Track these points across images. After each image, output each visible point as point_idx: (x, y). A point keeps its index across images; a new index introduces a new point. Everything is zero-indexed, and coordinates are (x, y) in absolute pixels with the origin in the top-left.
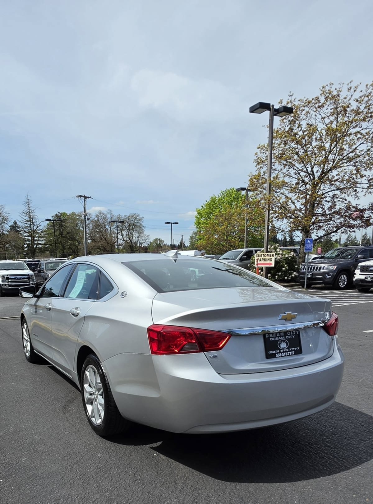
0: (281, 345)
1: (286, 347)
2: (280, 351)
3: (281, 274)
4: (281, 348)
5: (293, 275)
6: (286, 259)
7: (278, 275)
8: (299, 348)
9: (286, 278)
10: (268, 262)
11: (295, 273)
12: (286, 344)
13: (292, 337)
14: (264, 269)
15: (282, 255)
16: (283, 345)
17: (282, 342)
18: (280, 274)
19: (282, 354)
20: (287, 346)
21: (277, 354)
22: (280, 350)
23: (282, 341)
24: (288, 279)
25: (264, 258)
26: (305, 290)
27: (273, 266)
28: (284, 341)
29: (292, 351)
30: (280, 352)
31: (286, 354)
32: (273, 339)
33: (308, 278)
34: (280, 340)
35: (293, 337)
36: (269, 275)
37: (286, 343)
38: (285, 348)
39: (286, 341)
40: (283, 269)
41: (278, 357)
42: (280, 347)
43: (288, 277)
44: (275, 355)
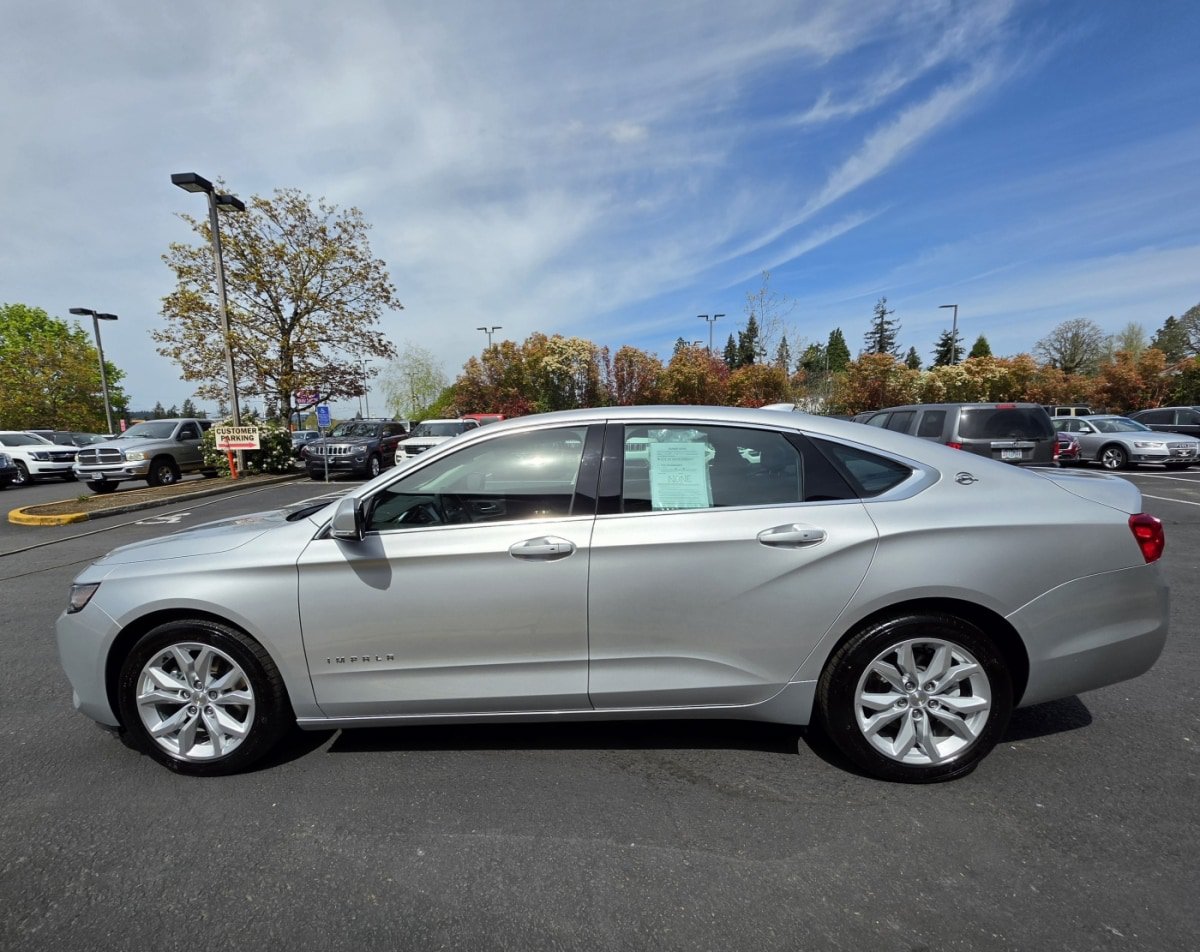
3: (272, 461)
5: (290, 462)
6: (276, 437)
7: (267, 463)
9: (280, 467)
10: (246, 442)
11: (292, 459)
14: (239, 454)
15: (269, 430)
18: (269, 460)
24: (282, 469)
25: (236, 434)
26: (327, 483)
27: (258, 447)
33: (329, 465)
36: (250, 463)
40: (275, 452)
43: (283, 465)
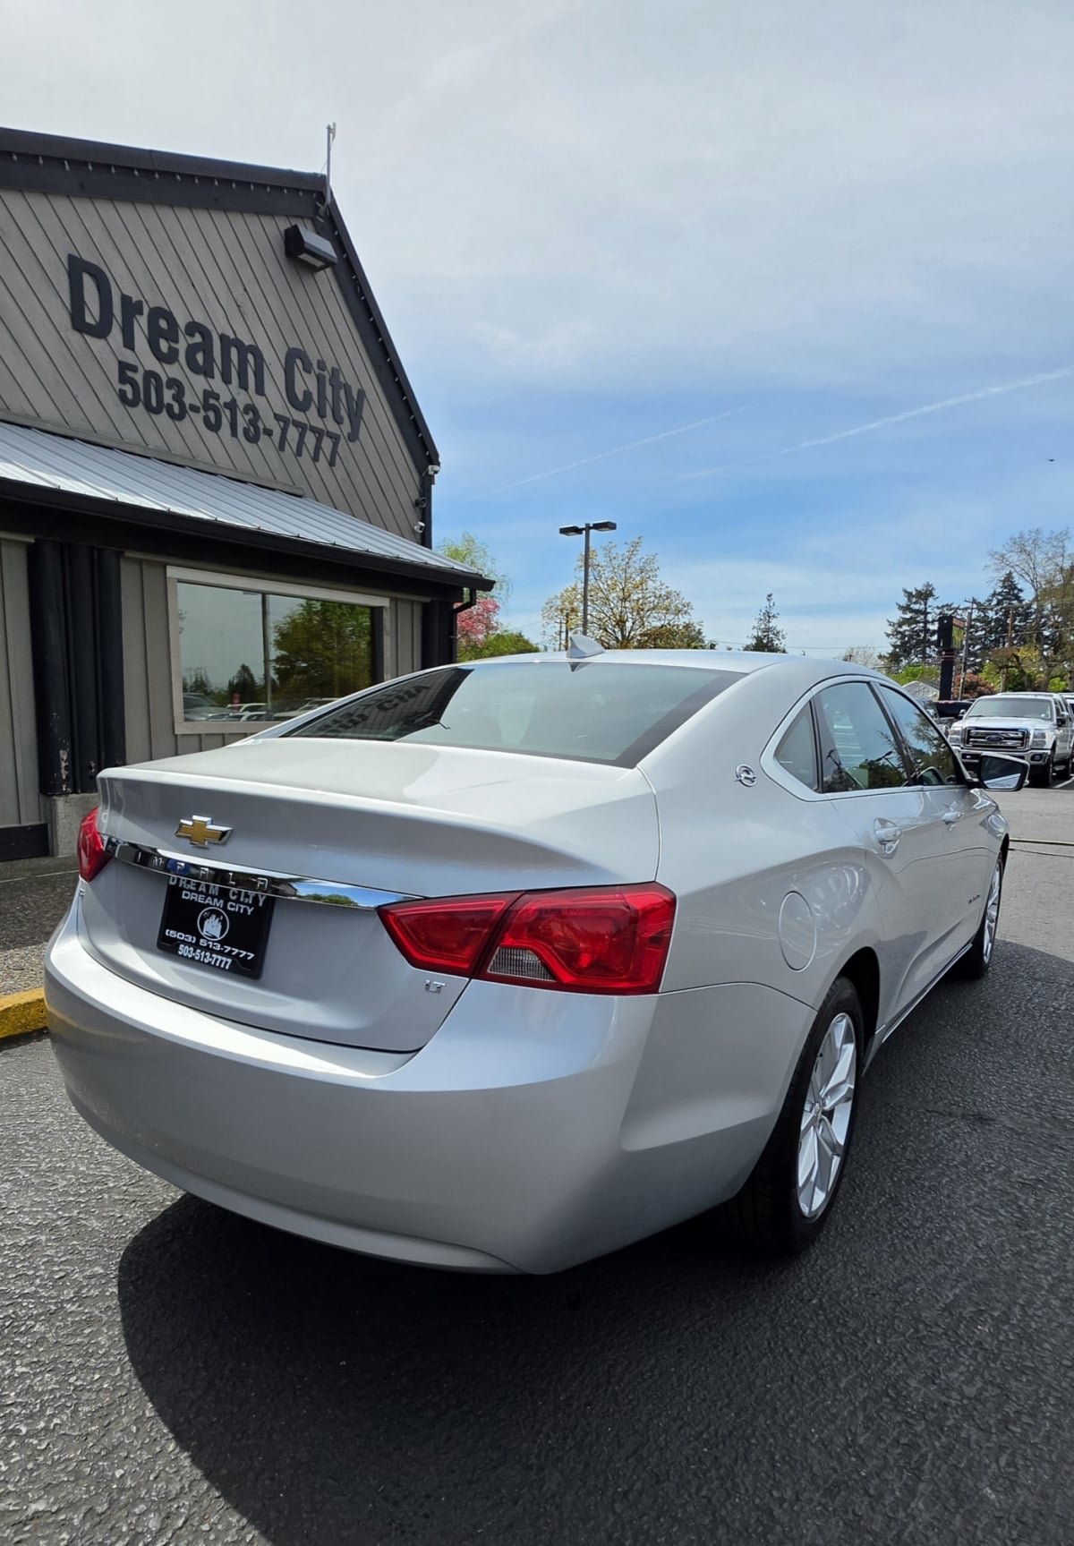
0: (206, 923)
1: (218, 936)
2: (198, 941)
4: (203, 934)
8: (252, 955)
12: (220, 926)
13: (245, 910)
16: (212, 927)
17: (210, 915)
19: (195, 951)
20: (222, 933)
21: (182, 946)
22: (199, 937)
23: (212, 912)
28: (218, 914)
29: (229, 955)
30: (196, 946)
31: (205, 956)
32: (191, 897)
34: (208, 905)
35: (250, 911)
37: (223, 923)
38: (214, 937)
39: (224, 920)
41: (182, 955)
42: (202, 928)
44: (178, 946)
